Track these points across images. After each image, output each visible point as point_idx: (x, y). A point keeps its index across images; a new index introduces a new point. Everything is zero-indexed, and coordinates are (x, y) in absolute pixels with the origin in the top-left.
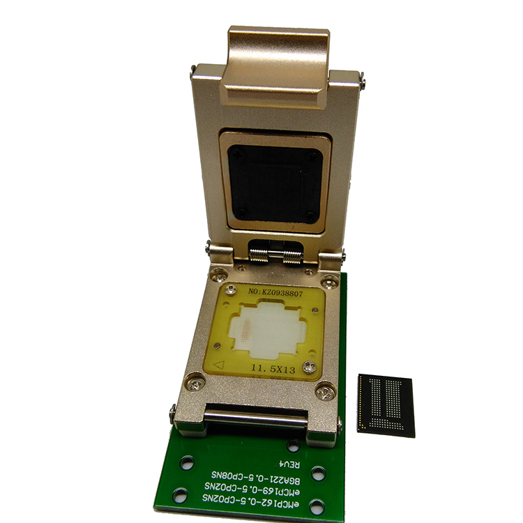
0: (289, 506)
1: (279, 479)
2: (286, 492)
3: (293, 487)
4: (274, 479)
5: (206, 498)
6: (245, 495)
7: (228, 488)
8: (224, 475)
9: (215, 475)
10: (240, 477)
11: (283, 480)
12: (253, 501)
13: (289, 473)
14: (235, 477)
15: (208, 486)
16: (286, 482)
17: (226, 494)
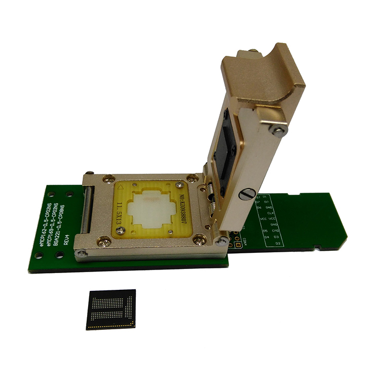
0: (41, 241)
1: (58, 235)
2: (49, 239)
3: (52, 243)
4: (58, 234)
5: (49, 205)
6: (50, 221)
7: (54, 213)
8: (62, 210)
9: (62, 207)
10: (60, 217)
11: (57, 237)
12: (45, 225)
13: (61, 240)
14: (60, 215)
15: (56, 205)
16: (56, 239)
17: (51, 213)
